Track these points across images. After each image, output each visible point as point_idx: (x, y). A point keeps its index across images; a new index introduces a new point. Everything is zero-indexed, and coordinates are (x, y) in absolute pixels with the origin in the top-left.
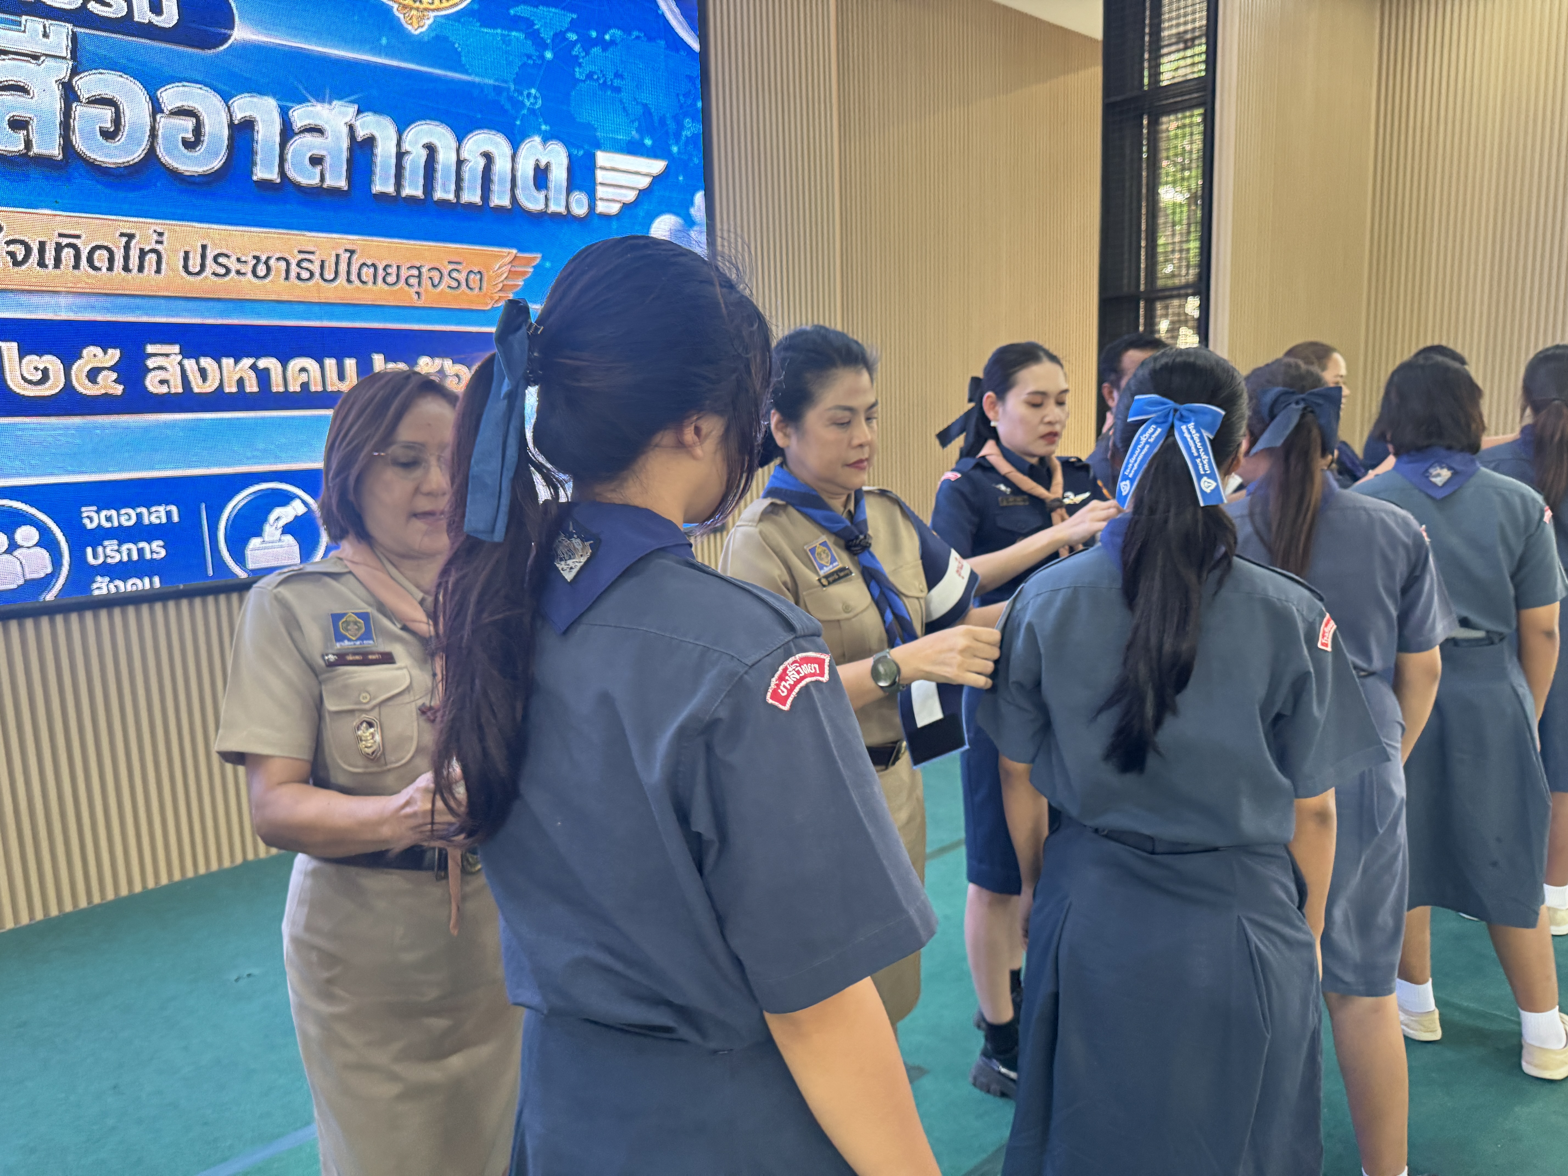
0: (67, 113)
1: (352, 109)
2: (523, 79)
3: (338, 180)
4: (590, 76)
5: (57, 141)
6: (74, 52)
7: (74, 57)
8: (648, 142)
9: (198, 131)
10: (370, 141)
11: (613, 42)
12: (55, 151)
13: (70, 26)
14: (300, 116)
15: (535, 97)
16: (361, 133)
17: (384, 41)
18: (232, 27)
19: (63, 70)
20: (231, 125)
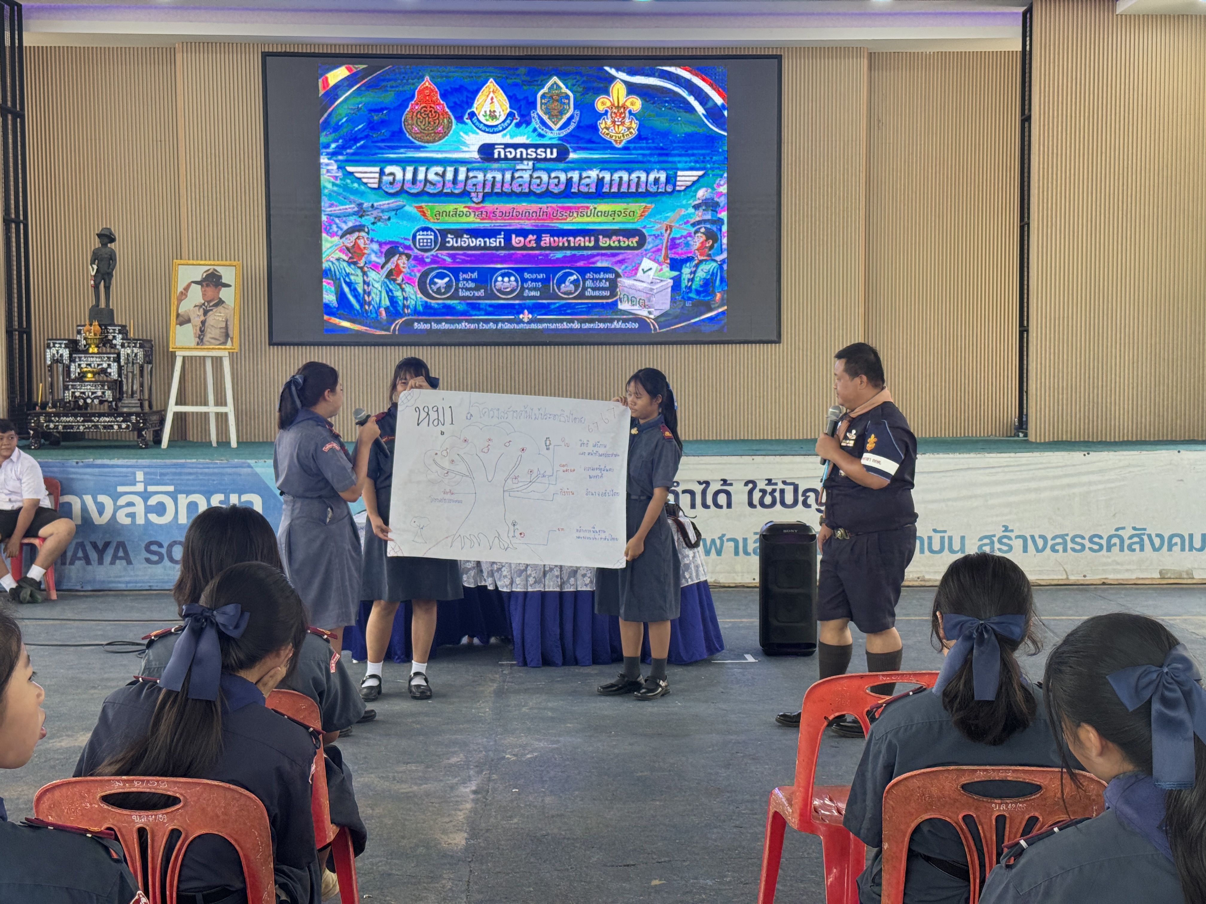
1: (598, 170)
3: (593, 190)
5: (528, 188)
6: (533, 167)
8: (698, 166)
9: (559, 182)
10: (603, 178)
13: (533, 162)
15: (656, 159)
16: (601, 176)
17: (609, 151)
18: (569, 155)
19: (530, 172)
20: (567, 179)
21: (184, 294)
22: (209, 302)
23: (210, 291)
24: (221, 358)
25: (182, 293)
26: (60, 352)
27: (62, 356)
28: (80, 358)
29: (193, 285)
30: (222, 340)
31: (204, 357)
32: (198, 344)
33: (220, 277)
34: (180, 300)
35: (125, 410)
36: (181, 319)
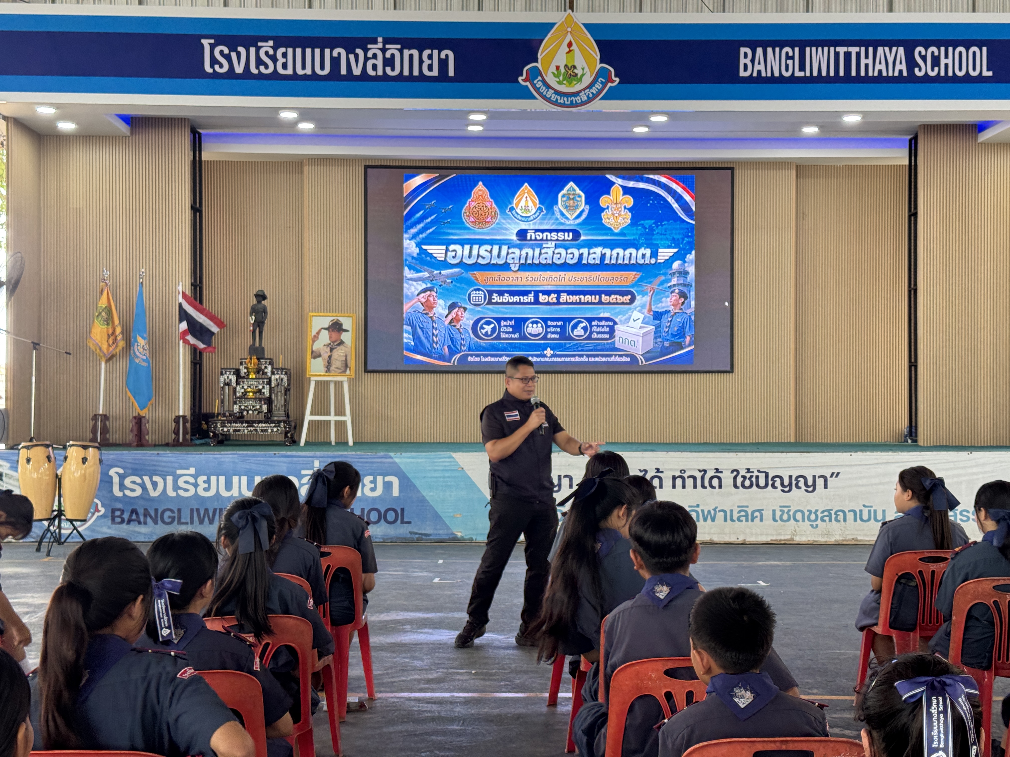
0: (553, 256)
1: (602, 248)
2: (641, 236)
3: (598, 262)
4: (658, 233)
5: (551, 260)
8: (674, 245)
10: (605, 254)
11: (665, 224)
13: (555, 242)
14: (592, 251)
15: (643, 240)
16: (603, 252)
17: (610, 234)
18: (581, 237)
20: (579, 254)
21: (316, 337)
22: (334, 342)
23: (334, 335)
24: (342, 382)
25: (315, 336)
26: (230, 377)
27: (231, 380)
28: (243, 382)
29: (323, 330)
30: (343, 369)
31: (330, 381)
32: (326, 372)
33: (341, 325)
34: (313, 341)
35: (276, 418)
36: (314, 354)
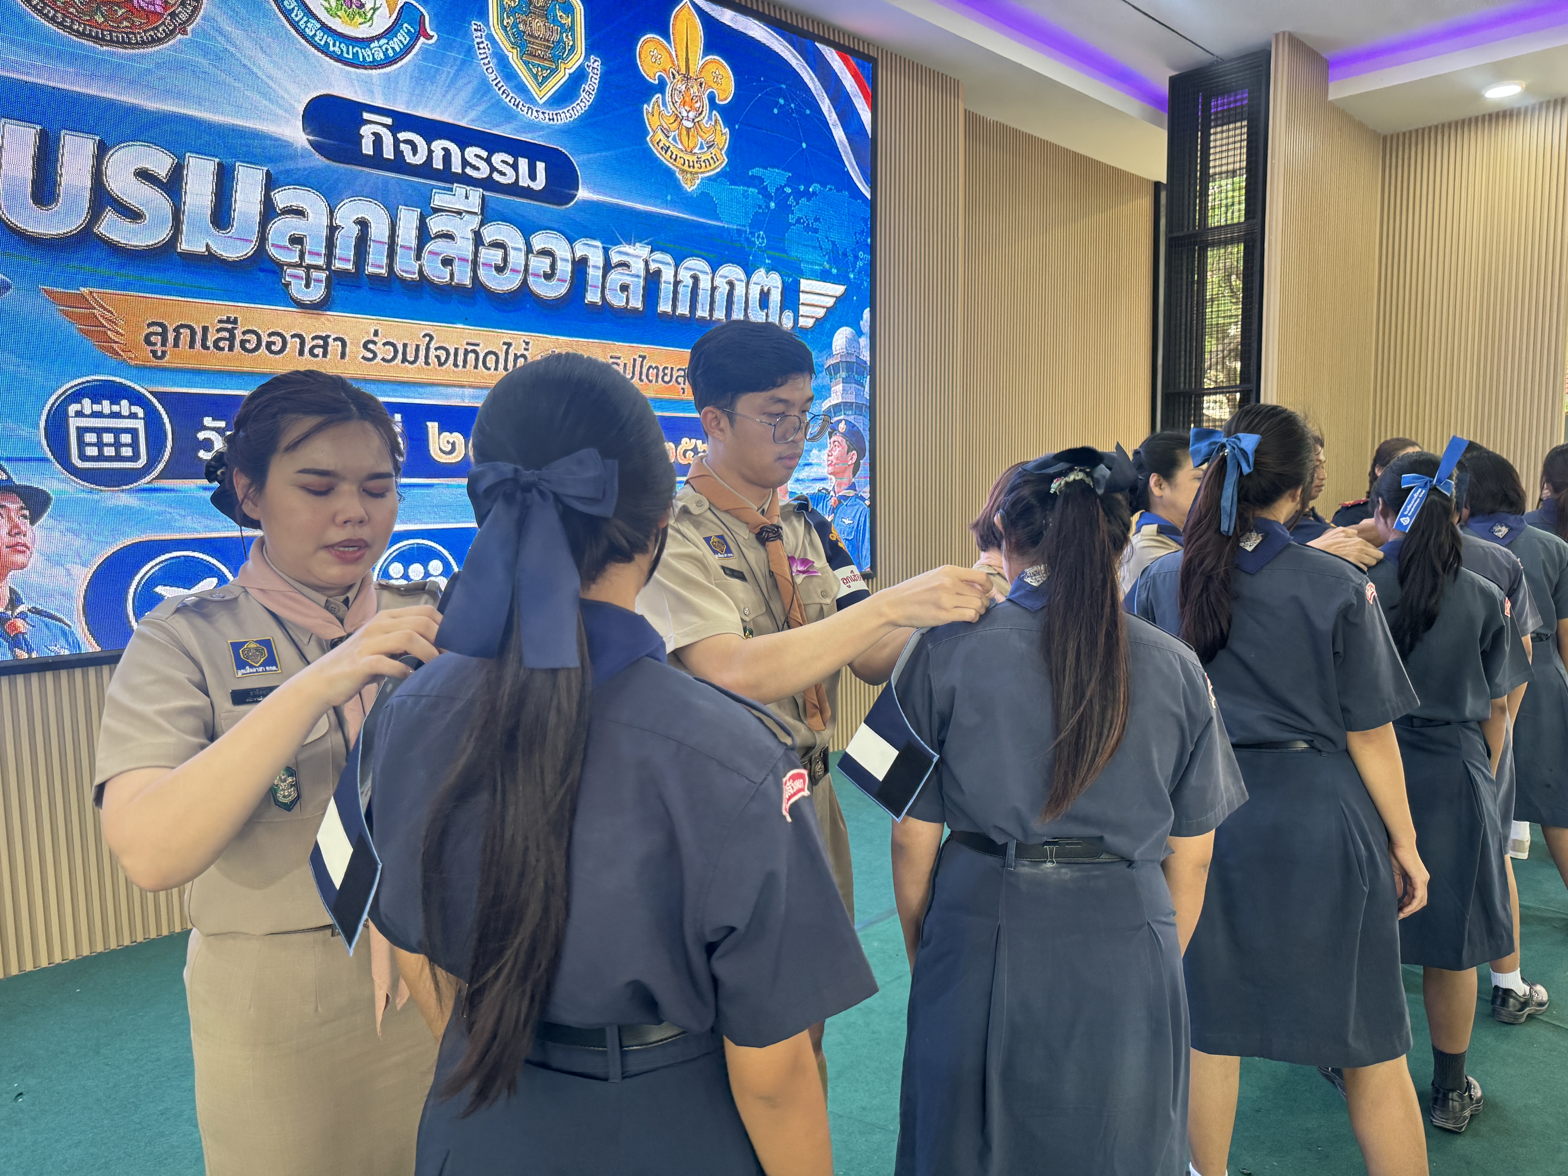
0: (476, 253)
1: (648, 249)
2: (756, 225)
3: (637, 303)
4: (798, 221)
5: (469, 274)
6: (482, 209)
7: (482, 214)
8: (834, 271)
9: (553, 266)
10: (658, 273)
11: (814, 193)
12: (468, 282)
13: (481, 190)
14: (616, 254)
15: (763, 238)
16: (653, 266)
17: (669, 198)
18: (577, 189)
19: (475, 222)
20: (574, 262)
